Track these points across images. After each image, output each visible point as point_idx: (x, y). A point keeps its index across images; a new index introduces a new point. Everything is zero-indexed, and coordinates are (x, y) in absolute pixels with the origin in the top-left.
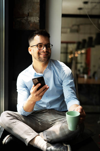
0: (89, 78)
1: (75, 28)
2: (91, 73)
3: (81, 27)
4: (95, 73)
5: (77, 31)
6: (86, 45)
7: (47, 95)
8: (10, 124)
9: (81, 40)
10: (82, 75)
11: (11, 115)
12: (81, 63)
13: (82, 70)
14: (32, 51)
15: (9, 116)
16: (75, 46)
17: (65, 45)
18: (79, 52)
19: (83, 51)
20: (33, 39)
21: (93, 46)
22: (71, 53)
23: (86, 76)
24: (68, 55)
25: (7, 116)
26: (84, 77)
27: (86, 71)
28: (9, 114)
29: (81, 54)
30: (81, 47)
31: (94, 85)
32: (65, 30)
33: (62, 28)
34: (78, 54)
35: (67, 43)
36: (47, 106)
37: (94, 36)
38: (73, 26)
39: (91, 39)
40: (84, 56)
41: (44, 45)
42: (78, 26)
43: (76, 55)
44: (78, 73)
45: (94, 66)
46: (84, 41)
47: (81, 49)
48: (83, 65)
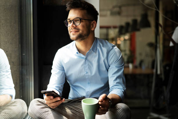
0: (135, 67)
1: (116, 9)
2: (137, 62)
3: (123, 9)
4: (141, 62)
5: (119, 13)
6: (130, 29)
8: (41, 114)
9: (123, 23)
10: (126, 65)
11: (43, 103)
12: (125, 51)
13: (126, 59)
15: (40, 104)
16: (117, 30)
18: (122, 38)
19: (127, 37)
21: (138, 30)
22: (113, 40)
23: (131, 66)
25: (37, 104)
26: (128, 67)
27: (131, 59)
28: (39, 102)
29: (125, 40)
30: (123, 31)
31: (140, 75)
34: (121, 41)
35: (108, 28)
37: (139, 19)
38: (114, 7)
39: (135, 21)
40: (128, 43)
42: (120, 7)
43: (119, 42)
45: (141, 54)
46: (128, 24)
47: (124, 34)
48: (128, 52)
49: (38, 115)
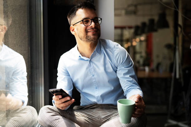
0: (152, 71)
1: (132, 8)
2: (154, 65)
3: (139, 7)
4: (159, 65)
5: (135, 13)
6: (146, 30)
7: (97, 86)
8: (51, 122)
10: (142, 68)
11: (53, 110)
12: (141, 53)
13: (141, 61)
14: (75, 30)
15: (50, 111)
16: (132, 31)
17: (119, 31)
18: (138, 39)
19: (143, 38)
20: (75, 15)
21: (156, 31)
22: (128, 41)
23: (147, 69)
24: (124, 43)
25: (47, 111)
26: (144, 70)
27: (148, 61)
29: (141, 41)
30: (139, 32)
31: (157, 79)
32: (118, 12)
33: (115, 9)
34: (136, 42)
35: (122, 28)
36: (97, 100)
37: (156, 18)
38: (129, 6)
39: (152, 21)
40: (144, 44)
41: (91, 20)
42: (136, 6)
43: (134, 44)
44: (137, 65)
45: (158, 56)
46: (144, 24)
47: (140, 35)
48: (144, 54)
49: (48, 123)
